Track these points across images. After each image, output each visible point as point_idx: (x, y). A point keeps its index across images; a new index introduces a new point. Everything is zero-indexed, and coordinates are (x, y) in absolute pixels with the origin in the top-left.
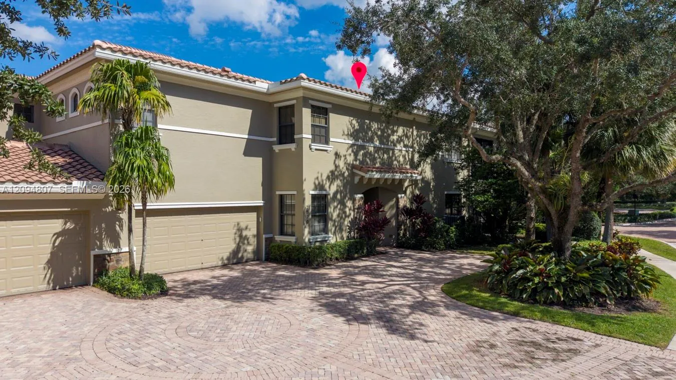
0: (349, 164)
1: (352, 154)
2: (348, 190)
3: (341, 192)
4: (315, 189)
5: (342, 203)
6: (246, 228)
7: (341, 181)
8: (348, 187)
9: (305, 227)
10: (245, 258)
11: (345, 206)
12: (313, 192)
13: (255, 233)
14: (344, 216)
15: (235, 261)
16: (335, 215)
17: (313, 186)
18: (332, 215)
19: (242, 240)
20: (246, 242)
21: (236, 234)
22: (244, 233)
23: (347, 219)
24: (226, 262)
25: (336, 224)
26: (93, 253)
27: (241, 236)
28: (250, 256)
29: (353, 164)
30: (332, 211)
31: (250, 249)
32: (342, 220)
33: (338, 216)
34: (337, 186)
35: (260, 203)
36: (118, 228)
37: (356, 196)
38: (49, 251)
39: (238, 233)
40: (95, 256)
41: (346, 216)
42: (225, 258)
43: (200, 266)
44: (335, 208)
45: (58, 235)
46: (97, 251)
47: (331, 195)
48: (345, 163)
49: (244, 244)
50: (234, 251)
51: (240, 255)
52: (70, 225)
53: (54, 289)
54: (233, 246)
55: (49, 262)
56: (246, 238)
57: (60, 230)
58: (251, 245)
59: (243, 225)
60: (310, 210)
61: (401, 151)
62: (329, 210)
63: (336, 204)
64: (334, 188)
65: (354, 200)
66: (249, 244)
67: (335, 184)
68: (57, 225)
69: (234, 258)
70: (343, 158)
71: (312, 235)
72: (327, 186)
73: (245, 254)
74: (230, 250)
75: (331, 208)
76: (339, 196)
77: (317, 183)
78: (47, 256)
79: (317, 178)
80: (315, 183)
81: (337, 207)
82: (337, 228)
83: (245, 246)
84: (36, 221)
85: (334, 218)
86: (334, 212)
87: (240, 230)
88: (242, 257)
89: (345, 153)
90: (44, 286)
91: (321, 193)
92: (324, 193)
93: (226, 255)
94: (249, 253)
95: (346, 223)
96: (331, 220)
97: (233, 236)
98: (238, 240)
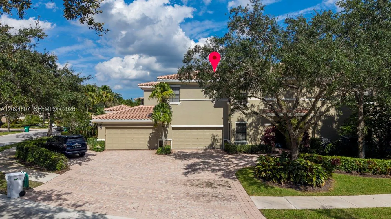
0: (261, 110)
1: (264, 105)
2: (260, 122)
3: (255, 123)
4: (239, 121)
5: (256, 128)
6: (217, 136)
7: (255, 117)
8: (261, 120)
9: (232, 137)
10: (216, 148)
11: (258, 129)
12: (237, 123)
13: (221, 138)
14: (257, 134)
15: (211, 148)
16: (251, 133)
17: (237, 120)
18: (249, 133)
19: (215, 140)
20: (216, 141)
21: (212, 138)
22: (216, 138)
23: (259, 135)
24: (207, 148)
25: (252, 137)
26: (159, 140)
27: (214, 139)
28: (219, 147)
29: (264, 109)
30: (249, 131)
31: (218, 144)
32: (256, 136)
33: (253, 133)
34: (253, 120)
35: (222, 126)
36: (166, 133)
37: (265, 124)
38: (149, 138)
39: (213, 138)
40: (160, 141)
41: (259, 134)
42: (207, 146)
43: (196, 148)
44: (251, 130)
45: (151, 134)
46: (160, 140)
47: (249, 124)
48: (258, 109)
49: (216, 142)
50: (211, 144)
51: (214, 146)
52: (154, 131)
53: (150, 149)
54: (210, 142)
55: (148, 141)
56: (217, 140)
57: (151, 132)
58: (219, 143)
59: (215, 135)
60: (235, 130)
61: (304, 101)
62: (247, 131)
63: (251, 128)
64: (250, 121)
65: (264, 127)
66: (218, 142)
67: (251, 119)
68: (151, 131)
69: (211, 147)
70: (256, 107)
71: (236, 141)
72: (246, 120)
73: (216, 146)
74: (209, 144)
75: (248, 130)
76: (254, 124)
77: (239, 118)
78: (148, 140)
79: (240, 117)
80: (238, 119)
81: (252, 129)
82: (253, 139)
83: (216, 143)
84: (139, 130)
85: (250, 134)
86: (250, 132)
87: (214, 136)
88: (215, 147)
89: (258, 104)
90: (147, 148)
91: (241, 123)
92: (244, 123)
93: (207, 145)
94: (218, 146)
95: (259, 137)
96: (249, 135)
97: (210, 138)
98: (213, 140)
